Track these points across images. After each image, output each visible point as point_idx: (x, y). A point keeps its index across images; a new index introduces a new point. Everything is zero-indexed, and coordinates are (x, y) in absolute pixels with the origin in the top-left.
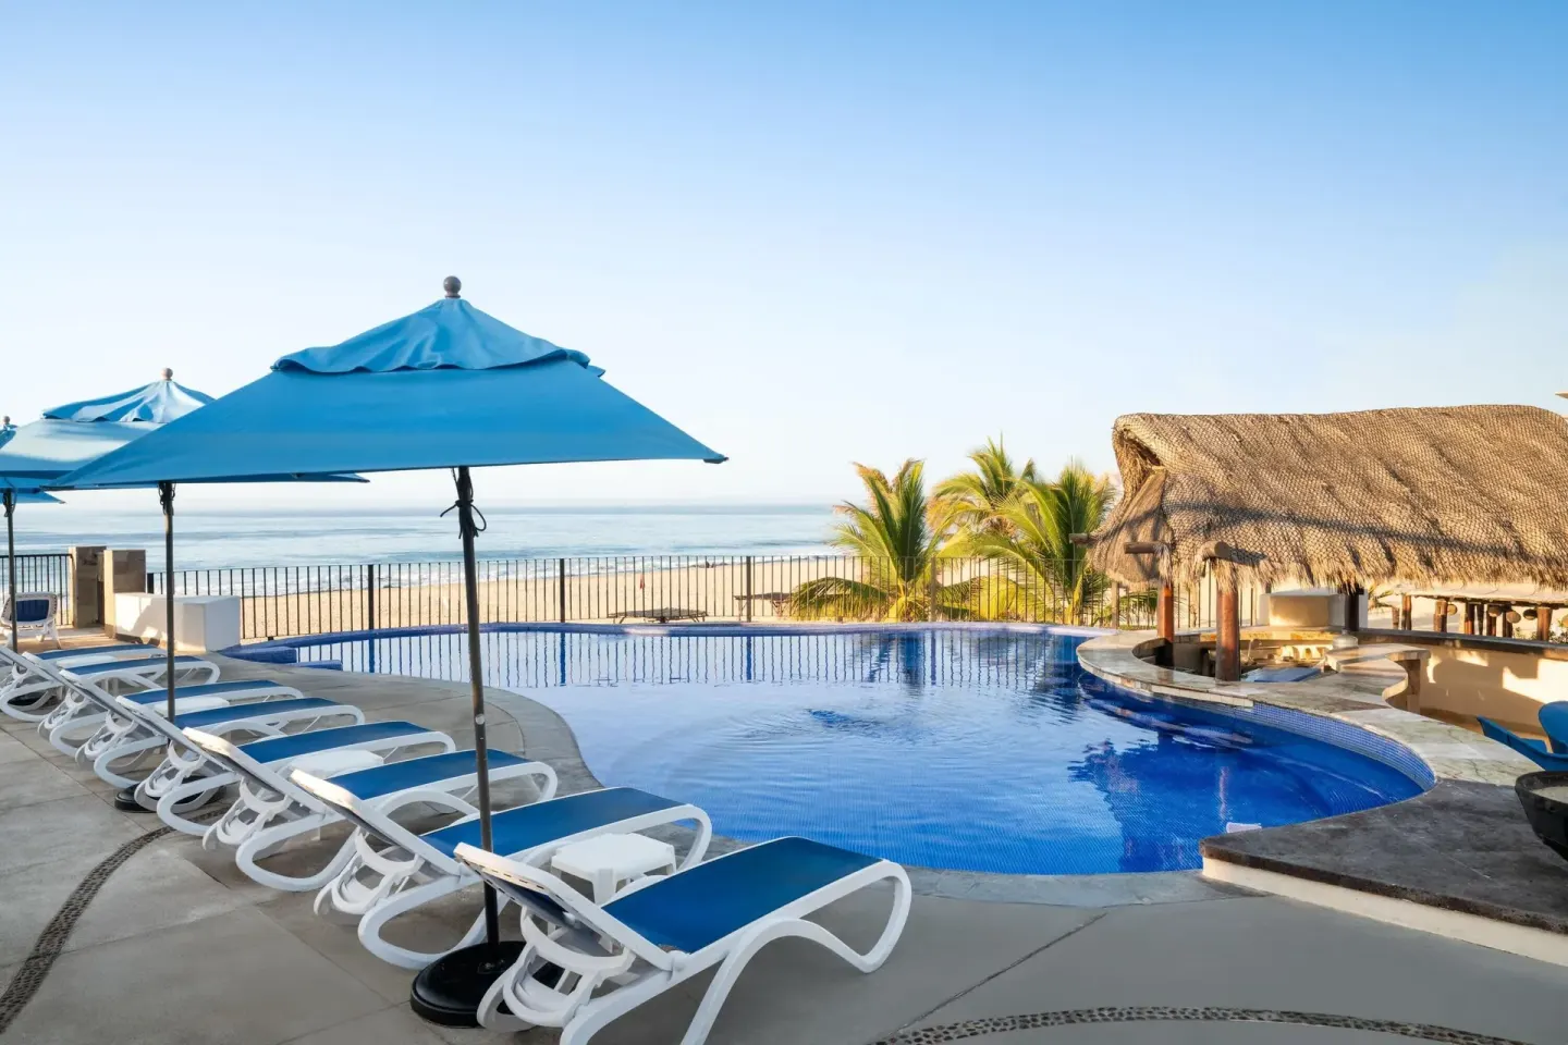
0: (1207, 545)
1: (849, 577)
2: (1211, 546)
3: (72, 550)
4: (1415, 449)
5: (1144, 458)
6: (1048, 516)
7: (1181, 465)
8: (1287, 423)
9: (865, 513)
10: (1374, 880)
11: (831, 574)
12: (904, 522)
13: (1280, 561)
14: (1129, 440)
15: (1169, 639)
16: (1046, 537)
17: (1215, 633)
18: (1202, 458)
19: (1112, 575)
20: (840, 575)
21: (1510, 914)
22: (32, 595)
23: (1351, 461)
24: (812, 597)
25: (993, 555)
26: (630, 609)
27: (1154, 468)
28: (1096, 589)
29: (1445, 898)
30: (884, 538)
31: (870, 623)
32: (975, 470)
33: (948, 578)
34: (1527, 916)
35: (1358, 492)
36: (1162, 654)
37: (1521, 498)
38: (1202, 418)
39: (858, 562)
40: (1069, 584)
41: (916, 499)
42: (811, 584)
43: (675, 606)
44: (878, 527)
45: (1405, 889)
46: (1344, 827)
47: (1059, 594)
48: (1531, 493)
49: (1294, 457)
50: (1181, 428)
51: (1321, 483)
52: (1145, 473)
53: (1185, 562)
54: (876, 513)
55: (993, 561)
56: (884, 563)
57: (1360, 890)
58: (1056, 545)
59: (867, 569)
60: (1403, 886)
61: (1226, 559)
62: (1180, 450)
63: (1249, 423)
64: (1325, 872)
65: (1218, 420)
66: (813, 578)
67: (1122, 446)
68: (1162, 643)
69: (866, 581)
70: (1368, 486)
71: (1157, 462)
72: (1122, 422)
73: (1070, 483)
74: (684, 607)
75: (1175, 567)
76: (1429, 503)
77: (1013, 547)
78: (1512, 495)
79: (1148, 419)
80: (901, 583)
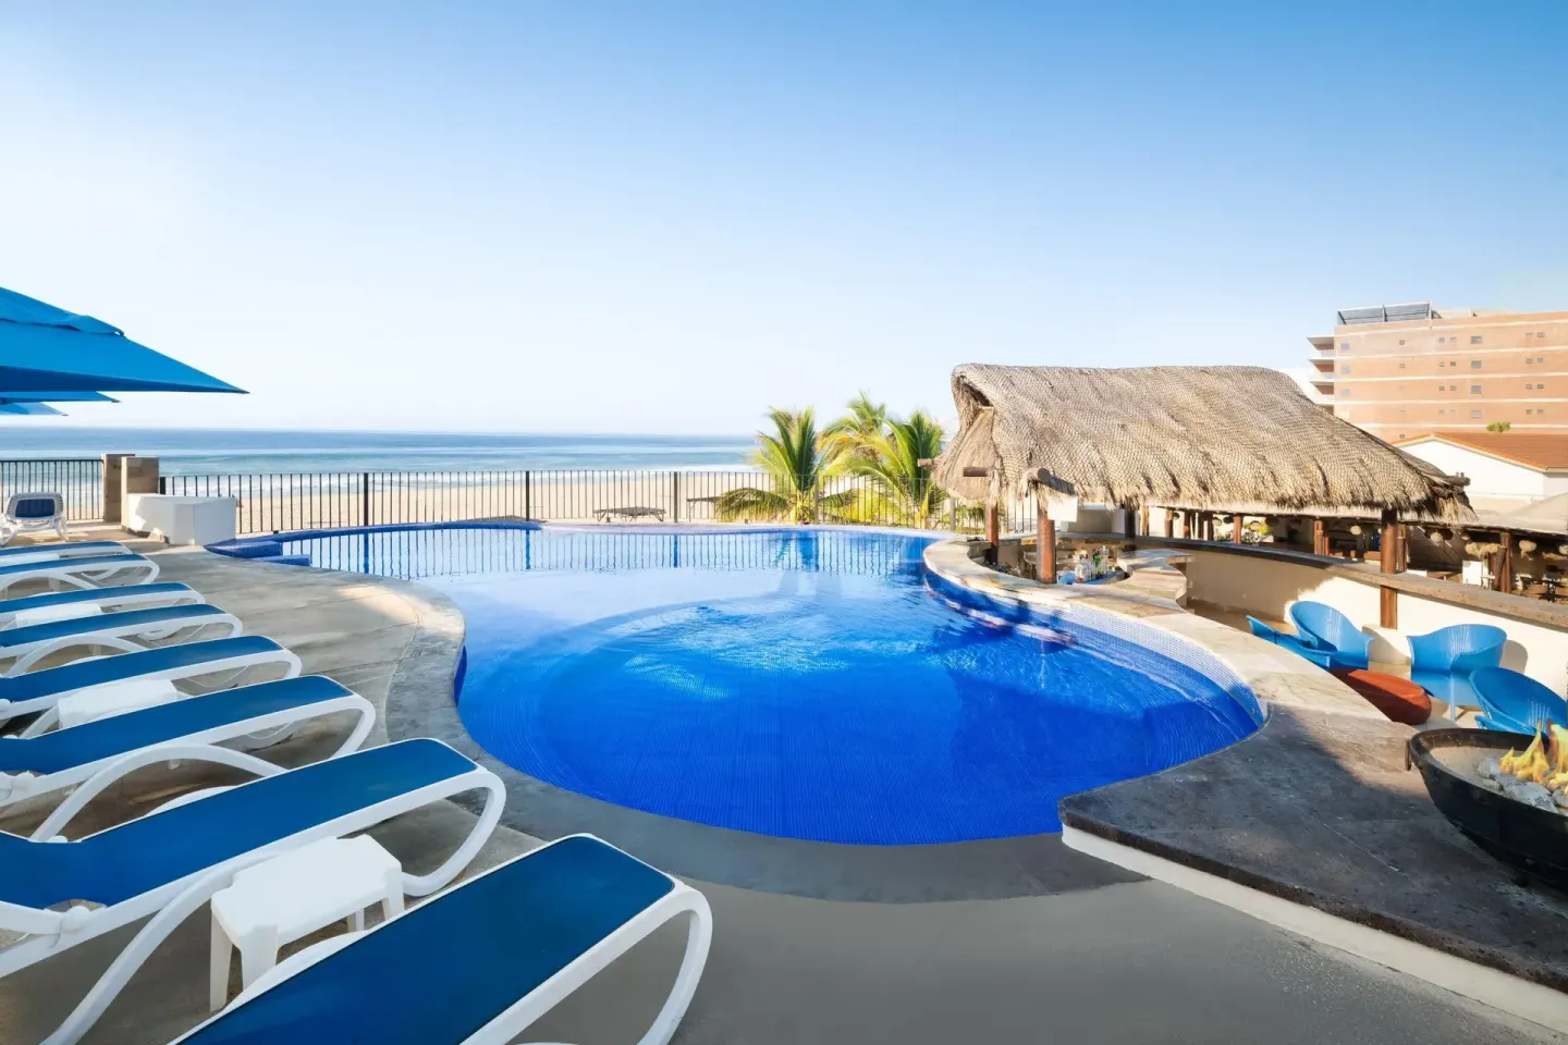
0: (1030, 470)
1: (760, 488)
2: (1034, 472)
3: (104, 457)
4: (1184, 396)
5: (976, 400)
6: (903, 445)
7: (1006, 405)
8: (1086, 374)
9: (772, 440)
10: (1270, 877)
11: (746, 486)
12: (801, 448)
13: (1089, 485)
14: (965, 385)
15: (995, 544)
16: (901, 461)
17: (1035, 538)
18: (1022, 399)
19: (950, 491)
20: (753, 486)
21: (1455, 945)
22: (38, 495)
23: (1138, 405)
24: (733, 503)
25: (865, 473)
26: (611, 506)
27: (984, 408)
28: (938, 500)
29: (1366, 912)
30: (785, 458)
31: (775, 525)
32: (852, 415)
33: (831, 490)
34: (1482, 952)
35: (1146, 429)
36: (989, 555)
37: (1269, 437)
38: (1023, 369)
39: (766, 477)
40: (918, 497)
41: (810, 432)
42: (730, 493)
43: (639, 505)
44: (781, 451)
45: (1312, 894)
46: (1205, 779)
47: (911, 503)
48: (1275, 433)
49: (1095, 402)
50: (1007, 375)
51: (1116, 422)
52: (977, 412)
53: (1012, 484)
54: (781, 441)
55: (862, 478)
56: (786, 478)
57: (1254, 887)
58: (909, 469)
59: (773, 482)
60: (1309, 890)
61: (1045, 484)
62: (1005, 392)
63: (1057, 374)
64: (1208, 861)
65: (1033, 371)
66: (732, 489)
67: (959, 389)
68: (989, 547)
69: (773, 490)
70: (1152, 423)
71: (986, 402)
72: (959, 370)
73: (918, 422)
74: (646, 505)
75: (1004, 488)
76: (1202, 440)
77: (878, 468)
78: (1263, 434)
79: (980, 368)
80: (799, 493)
